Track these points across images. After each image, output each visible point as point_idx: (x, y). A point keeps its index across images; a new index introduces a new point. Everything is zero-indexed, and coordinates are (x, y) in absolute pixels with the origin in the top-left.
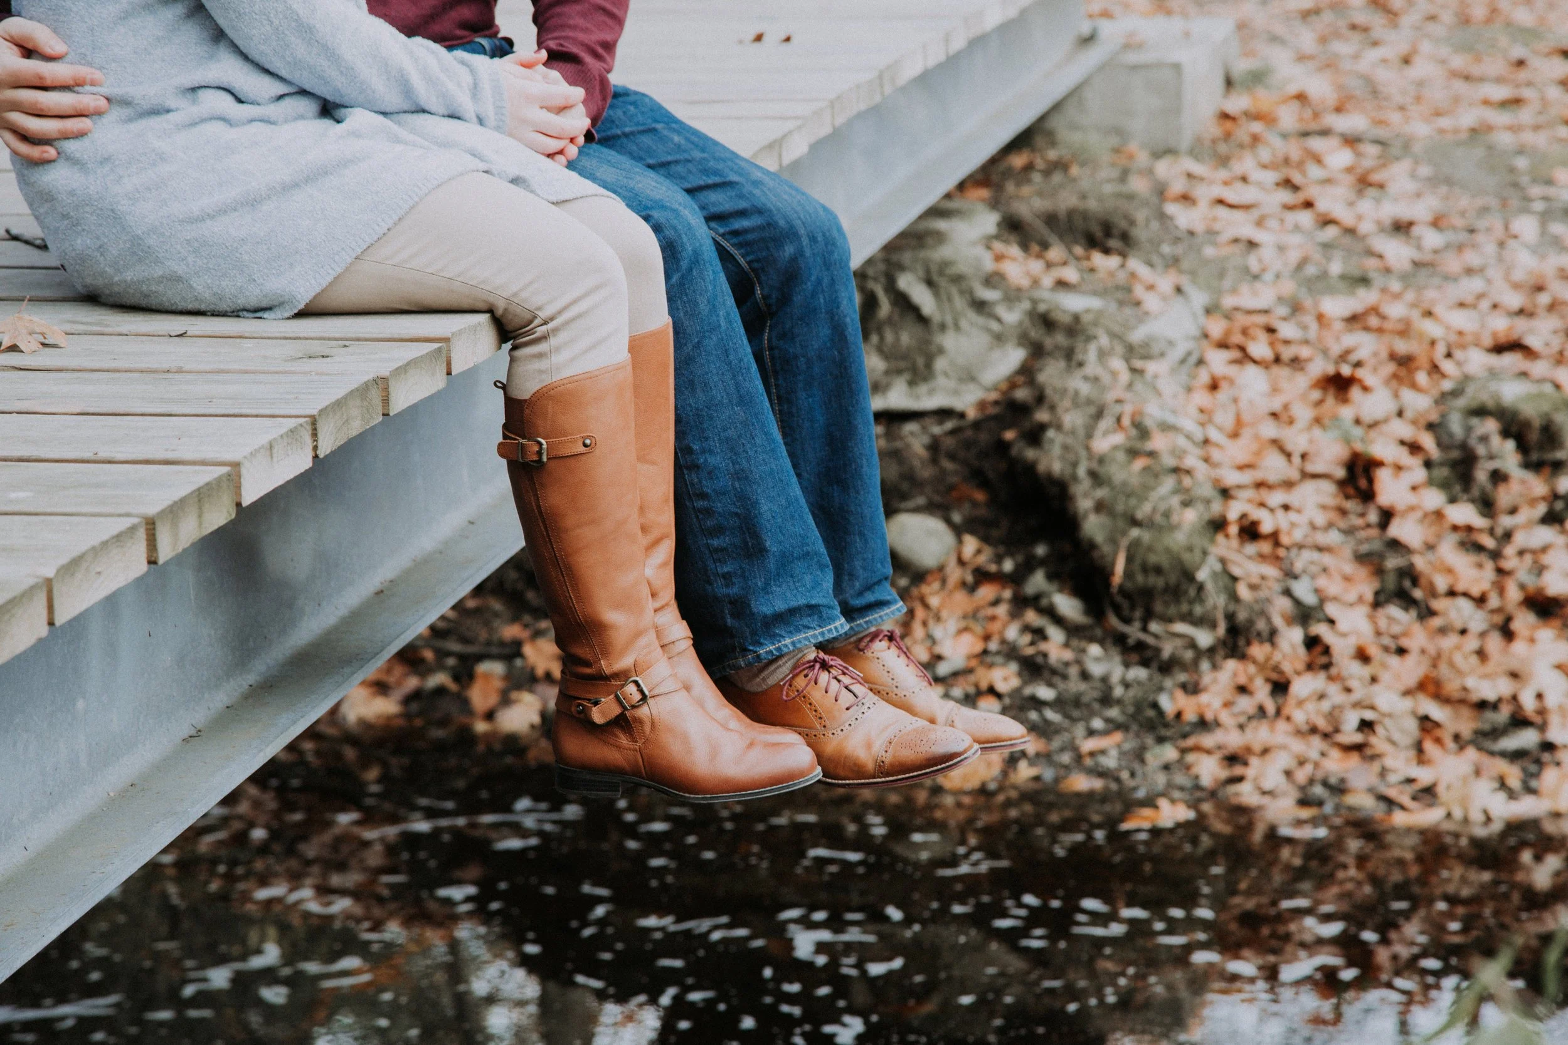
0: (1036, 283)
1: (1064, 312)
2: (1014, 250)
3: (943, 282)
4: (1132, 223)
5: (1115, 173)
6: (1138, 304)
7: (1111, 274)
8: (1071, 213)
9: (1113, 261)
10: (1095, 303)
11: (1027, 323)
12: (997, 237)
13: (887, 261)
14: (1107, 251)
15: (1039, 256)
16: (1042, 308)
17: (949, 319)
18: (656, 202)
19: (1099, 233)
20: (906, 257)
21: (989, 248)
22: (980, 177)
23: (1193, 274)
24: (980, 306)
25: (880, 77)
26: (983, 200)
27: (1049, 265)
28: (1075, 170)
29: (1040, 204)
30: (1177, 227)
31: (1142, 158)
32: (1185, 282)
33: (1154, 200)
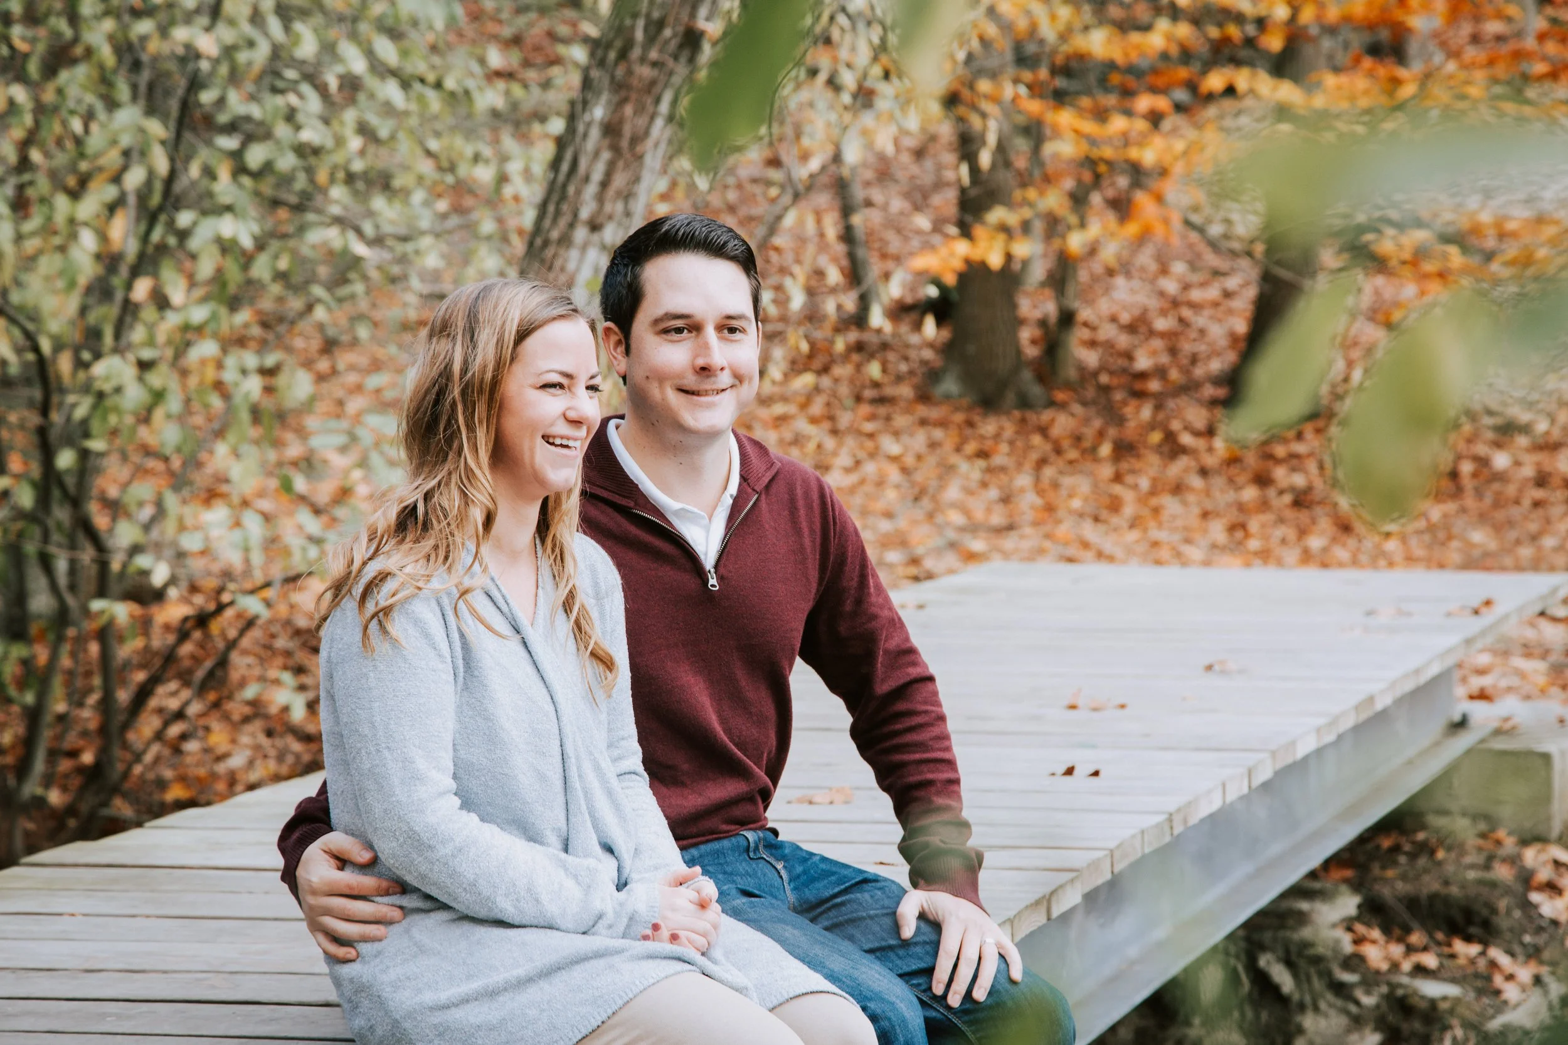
0: (1395, 966)
1: (1423, 997)
2: (1376, 934)
3: (1302, 963)
4: (1494, 911)
5: (1480, 859)
6: (1498, 992)
7: (1472, 961)
8: (1433, 897)
9: (1474, 949)
10: (1452, 990)
11: (1384, 1007)
12: (1358, 918)
13: (1248, 939)
14: (1468, 939)
15: (1400, 940)
16: (1400, 992)
17: (1308, 999)
18: (876, 994)
19: (1459, 918)
20: (1267, 936)
21: (1349, 929)
22: (1347, 855)
23: (1553, 964)
24: (1340, 989)
25: (1170, 820)
26: (1346, 881)
27: (1410, 950)
28: (1441, 855)
29: (1401, 887)
30: (1541, 916)
31: (1509, 844)
32: (1544, 970)
33: (1519, 888)
